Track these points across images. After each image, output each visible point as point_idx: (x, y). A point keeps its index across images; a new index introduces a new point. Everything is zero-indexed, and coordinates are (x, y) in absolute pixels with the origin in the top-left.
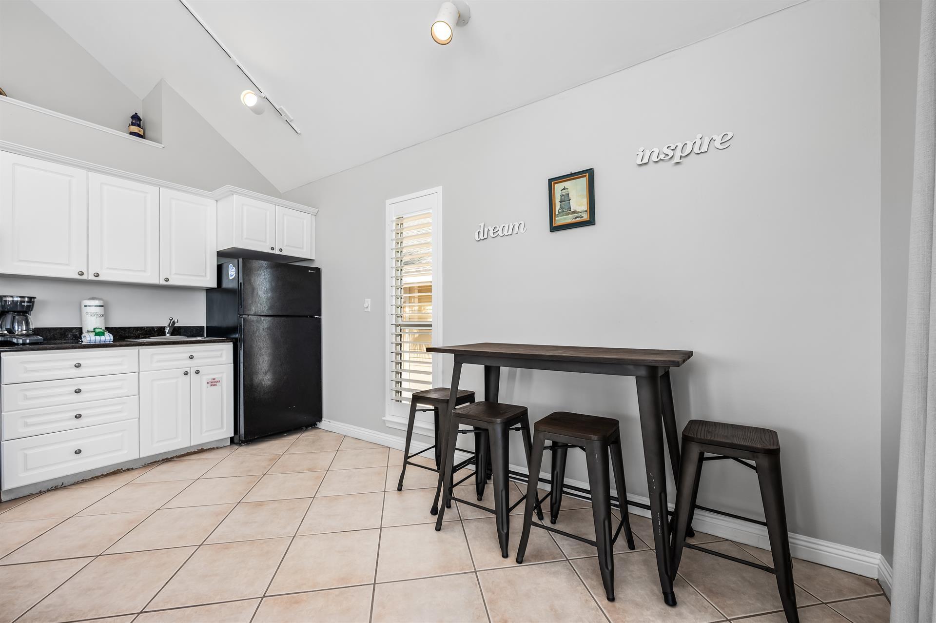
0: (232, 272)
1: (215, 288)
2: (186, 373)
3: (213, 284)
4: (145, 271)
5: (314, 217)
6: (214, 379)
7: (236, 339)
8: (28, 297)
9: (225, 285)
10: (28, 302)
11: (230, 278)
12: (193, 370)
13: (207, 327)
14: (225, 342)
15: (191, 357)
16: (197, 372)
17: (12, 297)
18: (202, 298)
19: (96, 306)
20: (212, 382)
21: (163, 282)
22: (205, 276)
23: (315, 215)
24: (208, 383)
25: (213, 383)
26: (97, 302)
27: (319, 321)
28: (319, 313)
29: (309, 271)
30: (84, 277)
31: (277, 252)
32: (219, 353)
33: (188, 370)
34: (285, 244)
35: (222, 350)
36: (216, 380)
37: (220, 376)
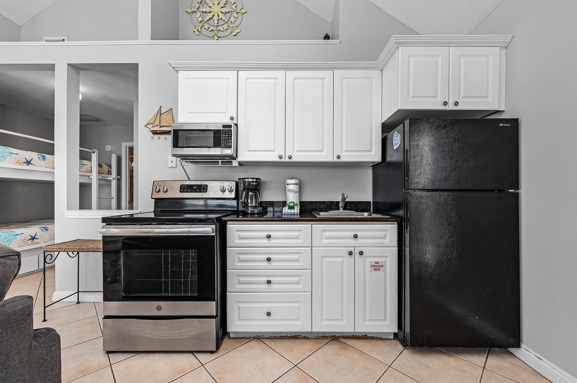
0: (396, 139)
1: (379, 163)
2: (350, 253)
3: (378, 159)
4: (322, 151)
5: (504, 51)
6: (377, 263)
7: (401, 218)
8: (256, 179)
9: (389, 159)
10: (256, 182)
11: (395, 148)
12: (358, 250)
13: (373, 202)
14: (388, 221)
15: (356, 236)
16: (361, 253)
17: (248, 178)
18: (369, 173)
19: (294, 184)
20: (375, 266)
21: (336, 160)
22: (371, 151)
23: (506, 47)
24: (372, 266)
25: (377, 267)
26: (293, 181)
27: (517, 197)
28: (517, 186)
29: (501, 125)
30: (283, 160)
31: (451, 107)
32: (382, 234)
33: (352, 249)
34: (462, 95)
35: (386, 230)
36: (380, 264)
37: (383, 260)
